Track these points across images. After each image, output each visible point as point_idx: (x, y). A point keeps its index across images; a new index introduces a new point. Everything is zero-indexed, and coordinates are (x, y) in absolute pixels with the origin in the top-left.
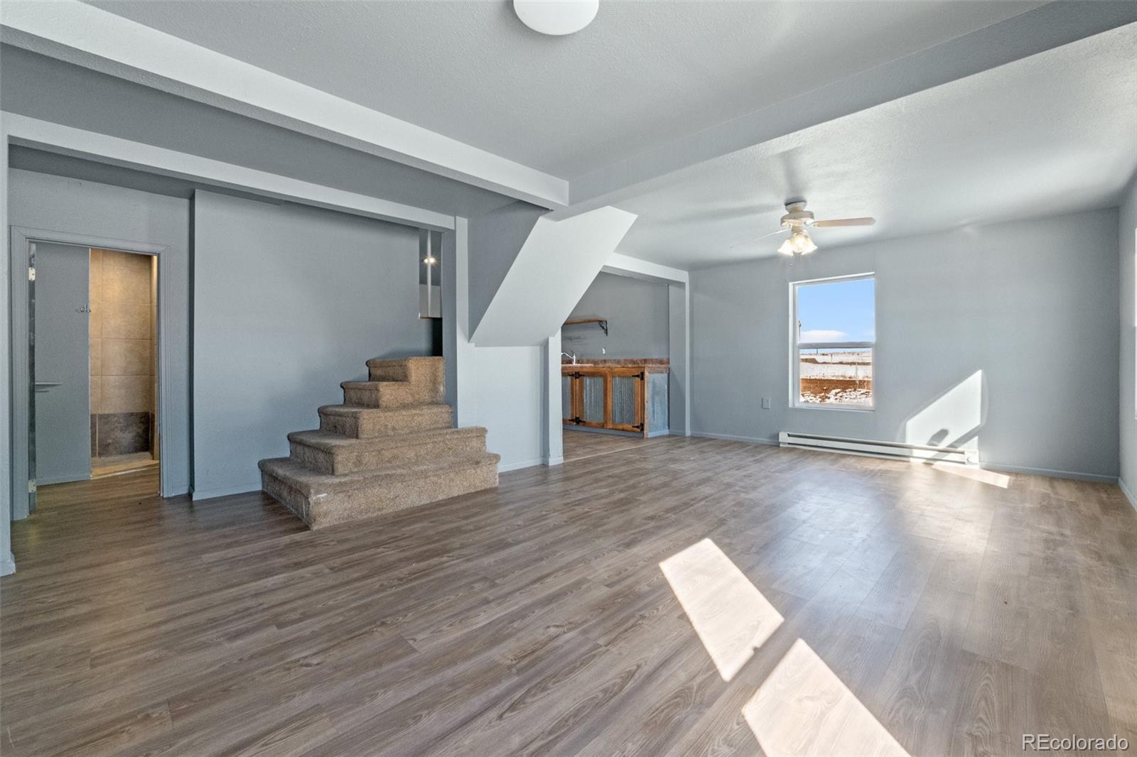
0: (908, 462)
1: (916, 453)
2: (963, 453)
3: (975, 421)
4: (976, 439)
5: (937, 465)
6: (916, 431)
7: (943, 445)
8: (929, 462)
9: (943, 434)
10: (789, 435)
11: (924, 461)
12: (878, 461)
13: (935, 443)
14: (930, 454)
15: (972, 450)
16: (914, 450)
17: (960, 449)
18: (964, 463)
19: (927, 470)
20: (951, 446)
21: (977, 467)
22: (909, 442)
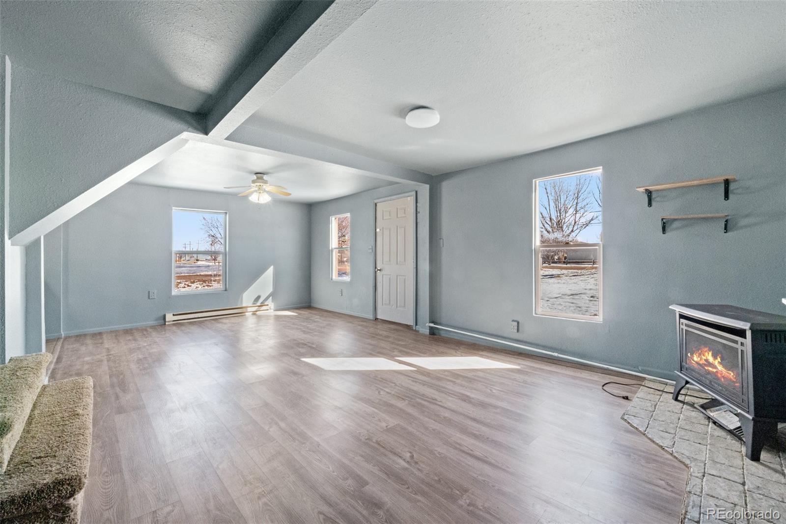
0: (245, 315)
1: (249, 309)
2: (268, 305)
3: (270, 289)
4: (271, 298)
5: (258, 313)
6: (247, 299)
7: (259, 304)
8: (254, 313)
9: (259, 297)
10: (174, 315)
11: (251, 313)
12: (232, 318)
13: (255, 303)
14: (255, 309)
15: (271, 304)
16: (249, 308)
17: (266, 303)
18: (268, 310)
19: (254, 317)
20: (262, 303)
21: (272, 311)
22: (244, 305)
